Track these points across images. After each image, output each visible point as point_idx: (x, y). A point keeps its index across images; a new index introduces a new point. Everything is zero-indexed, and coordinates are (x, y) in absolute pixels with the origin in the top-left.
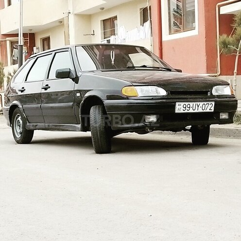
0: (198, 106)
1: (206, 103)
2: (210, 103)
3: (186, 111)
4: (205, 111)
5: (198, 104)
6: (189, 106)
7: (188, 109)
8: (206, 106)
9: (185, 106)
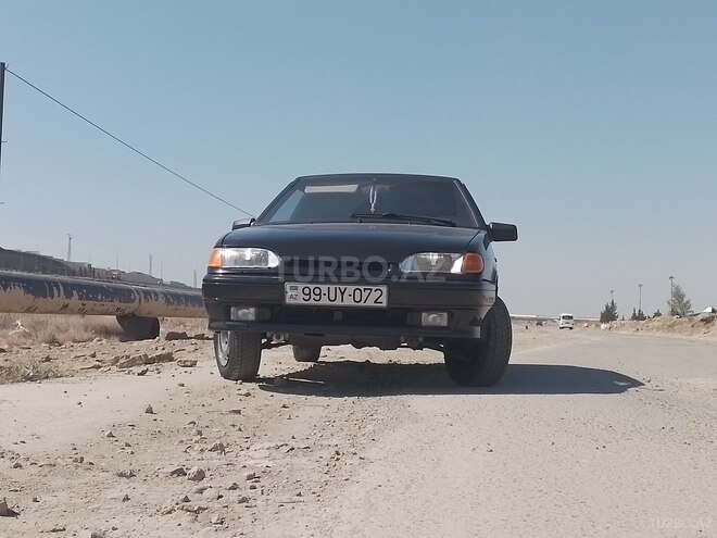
0: (342, 294)
1: (362, 288)
2: (374, 288)
3: (312, 302)
4: (362, 304)
5: (343, 288)
6: (317, 291)
7: (318, 298)
8: (365, 295)
9: (307, 291)
